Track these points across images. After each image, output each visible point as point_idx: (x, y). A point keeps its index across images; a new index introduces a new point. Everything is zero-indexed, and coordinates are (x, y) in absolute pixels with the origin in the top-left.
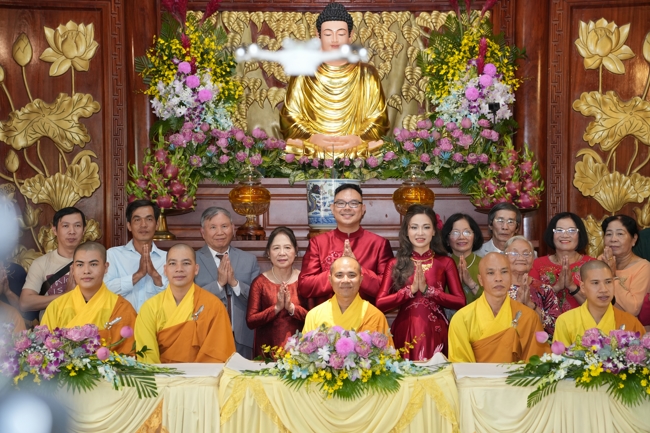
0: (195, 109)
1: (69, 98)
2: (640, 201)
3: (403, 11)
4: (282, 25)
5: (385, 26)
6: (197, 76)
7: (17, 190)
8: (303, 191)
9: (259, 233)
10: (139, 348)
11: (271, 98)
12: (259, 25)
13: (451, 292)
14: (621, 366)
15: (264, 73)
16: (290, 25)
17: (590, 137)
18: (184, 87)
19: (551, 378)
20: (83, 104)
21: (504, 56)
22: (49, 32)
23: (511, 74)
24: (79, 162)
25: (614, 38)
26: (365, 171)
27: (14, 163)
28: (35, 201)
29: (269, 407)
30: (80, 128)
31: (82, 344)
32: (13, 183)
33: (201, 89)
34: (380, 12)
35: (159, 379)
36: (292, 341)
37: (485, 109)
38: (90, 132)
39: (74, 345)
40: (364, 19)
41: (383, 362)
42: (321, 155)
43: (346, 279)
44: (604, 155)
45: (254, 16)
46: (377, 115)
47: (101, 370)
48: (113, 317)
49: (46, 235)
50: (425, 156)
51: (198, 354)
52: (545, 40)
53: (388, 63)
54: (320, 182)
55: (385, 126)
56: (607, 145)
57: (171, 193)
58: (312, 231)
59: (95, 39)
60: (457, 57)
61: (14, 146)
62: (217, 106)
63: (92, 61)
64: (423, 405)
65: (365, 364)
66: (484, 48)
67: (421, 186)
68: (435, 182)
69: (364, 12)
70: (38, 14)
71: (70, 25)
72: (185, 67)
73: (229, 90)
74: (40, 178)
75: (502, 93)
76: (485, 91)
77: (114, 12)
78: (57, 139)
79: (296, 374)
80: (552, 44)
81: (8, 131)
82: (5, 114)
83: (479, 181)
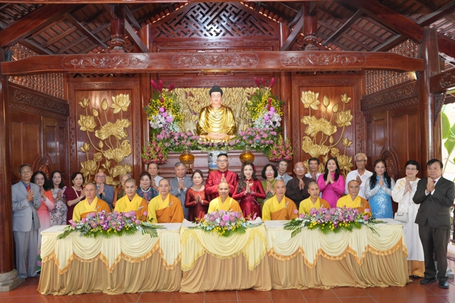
0: (166, 125)
1: (120, 121)
2: (324, 154)
3: (240, 87)
4: (197, 93)
5: (234, 93)
6: (166, 113)
7: (103, 155)
8: (206, 155)
9: (190, 171)
10: (150, 219)
11: (193, 119)
12: (188, 93)
13: (260, 193)
14: (323, 221)
15: (190, 110)
16: (199, 93)
17: (307, 132)
18: (162, 117)
19: (299, 227)
20: (126, 123)
21: (277, 104)
22: (113, 98)
23: (280, 110)
24: (124, 144)
25: (314, 98)
26: (229, 147)
27: (101, 145)
28: (109, 158)
29: (198, 240)
30: (124, 132)
31: (130, 218)
32: (101, 152)
33: (168, 117)
34: (232, 87)
35: (158, 230)
36: (206, 216)
37: (271, 123)
38: (127, 133)
39: (127, 218)
40: (226, 90)
41: (239, 223)
42: (212, 141)
43: (224, 191)
44: (312, 138)
45: (186, 90)
46: (232, 125)
47: (137, 228)
48: (140, 206)
50: (251, 142)
51: (171, 219)
52: (290, 98)
53: (235, 106)
54: (213, 152)
55: (235, 129)
56: (313, 135)
57: (158, 157)
58: (210, 170)
59: (129, 100)
60: (260, 104)
61: (101, 139)
62: (173, 123)
63: (128, 107)
64: (254, 239)
65: (233, 224)
66: (270, 101)
67: (250, 153)
68: (255, 150)
69: (226, 88)
70: (110, 92)
71: (121, 95)
72: (162, 109)
73: (178, 117)
74: (110, 150)
75: (277, 118)
76: (271, 117)
77: (136, 90)
78: (116, 136)
79: (208, 229)
80: (293, 99)
81: (99, 134)
82: (98, 127)
83: (270, 150)
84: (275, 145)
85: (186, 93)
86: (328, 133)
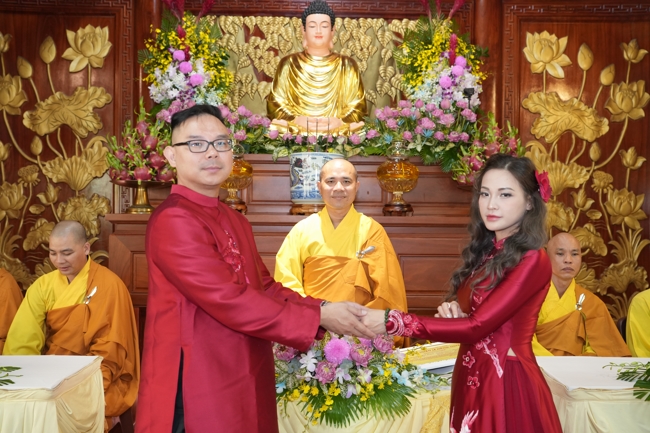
0: (187, 92)
1: (84, 91)
2: (577, 186)
3: (378, 18)
4: (272, 28)
5: (361, 30)
6: (190, 62)
7: (40, 171)
8: (286, 167)
9: (240, 207)
11: (261, 91)
12: (252, 28)
15: (255, 69)
16: (279, 29)
17: (537, 131)
18: (178, 73)
20: (97, 96)
21: (471, 53)
22: (70, 34)
23: (478, 68)
24: (92, 147)
25: (554, 47)
26: (348, 148)
27: (38, 147)
28: (55, 180)
30: (94, 117)
32: (37, 165)
33: (193, 74)
34: (358, 19)
38: (103, 120)
40: (343, 25)
41: (387, 371)
44: (548, 146)
45: (247, 20)
46: (356, 102)
49: (64, 210)
50: (408, 134)
52: (499, 45)
53: (364, 63)
56: (551, 138)
57: (149, 165)
58: (294, 206)
59: (110, 40)
61: (38, 132)
62: (208, 91)
63: (106, 59)
65: (365, 376)
66: (454, 44)
67: (405, 162)
69: (343, 18)
70: (63, 20)
71: (88, 28)
72: (179, 54)
73: (220, 78)
74: (59, 160)
76: (457, 80)
77: (126, 14)
78: (75, 127)
80: (505, 50)
81: (33, 119)
82: (30, 105)
83: (461, 158)
84: (477, 143)
85: (246, 28)
86: (588, 134)
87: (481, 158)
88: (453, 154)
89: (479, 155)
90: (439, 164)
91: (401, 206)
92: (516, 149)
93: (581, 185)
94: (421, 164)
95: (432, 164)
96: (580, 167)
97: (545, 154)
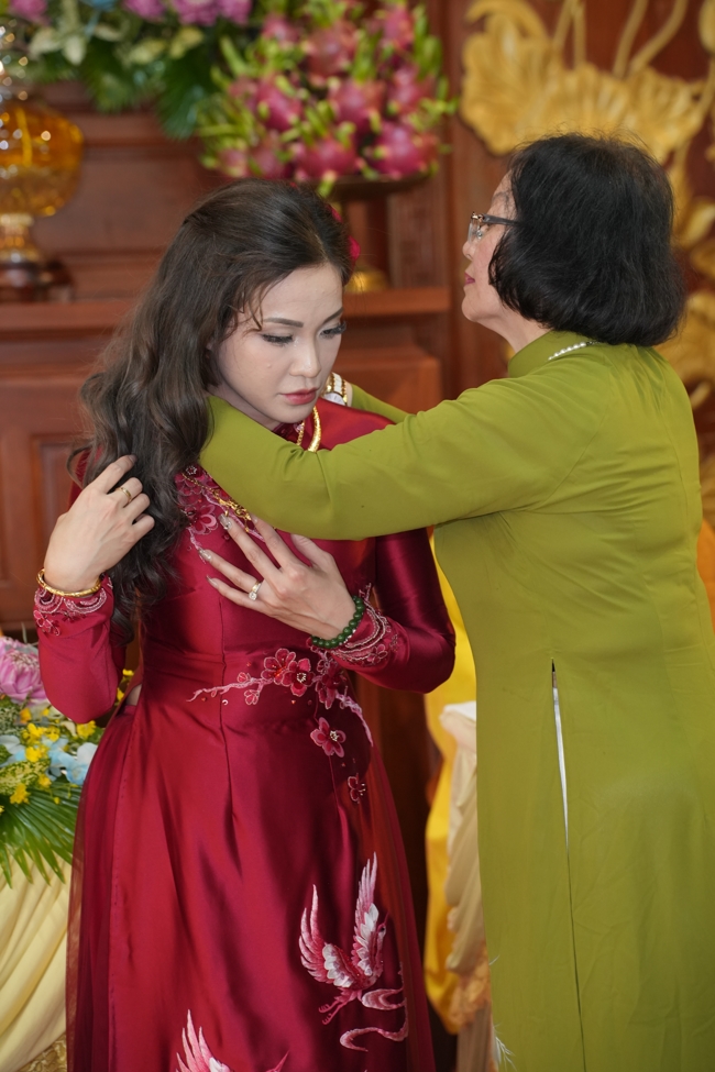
83: (227, 85)
84: (279, 30)
87: (298, 85)
88: (199, 68)
89: (287, 73)
90: (147, 109)
91: (27, 266)
92: (410, 48)
93: (671, 156)
94: (85, 108)
95: (126, 110)
96: (666, 84)
97: (539, 43)
